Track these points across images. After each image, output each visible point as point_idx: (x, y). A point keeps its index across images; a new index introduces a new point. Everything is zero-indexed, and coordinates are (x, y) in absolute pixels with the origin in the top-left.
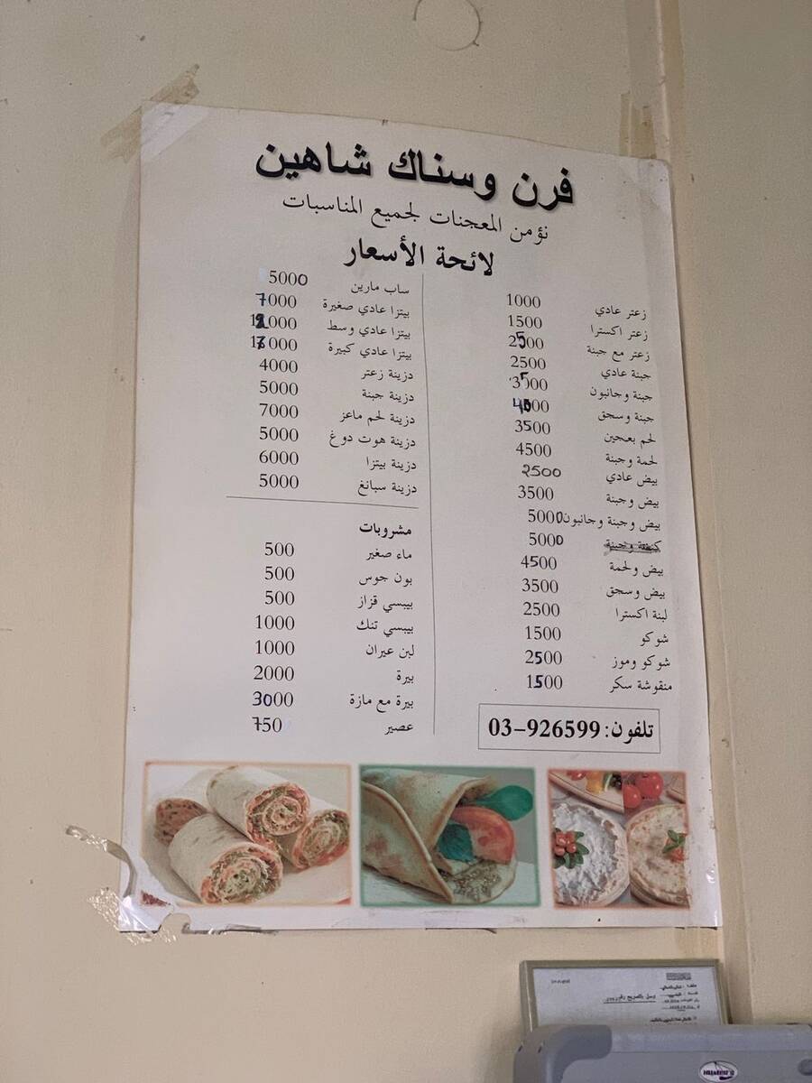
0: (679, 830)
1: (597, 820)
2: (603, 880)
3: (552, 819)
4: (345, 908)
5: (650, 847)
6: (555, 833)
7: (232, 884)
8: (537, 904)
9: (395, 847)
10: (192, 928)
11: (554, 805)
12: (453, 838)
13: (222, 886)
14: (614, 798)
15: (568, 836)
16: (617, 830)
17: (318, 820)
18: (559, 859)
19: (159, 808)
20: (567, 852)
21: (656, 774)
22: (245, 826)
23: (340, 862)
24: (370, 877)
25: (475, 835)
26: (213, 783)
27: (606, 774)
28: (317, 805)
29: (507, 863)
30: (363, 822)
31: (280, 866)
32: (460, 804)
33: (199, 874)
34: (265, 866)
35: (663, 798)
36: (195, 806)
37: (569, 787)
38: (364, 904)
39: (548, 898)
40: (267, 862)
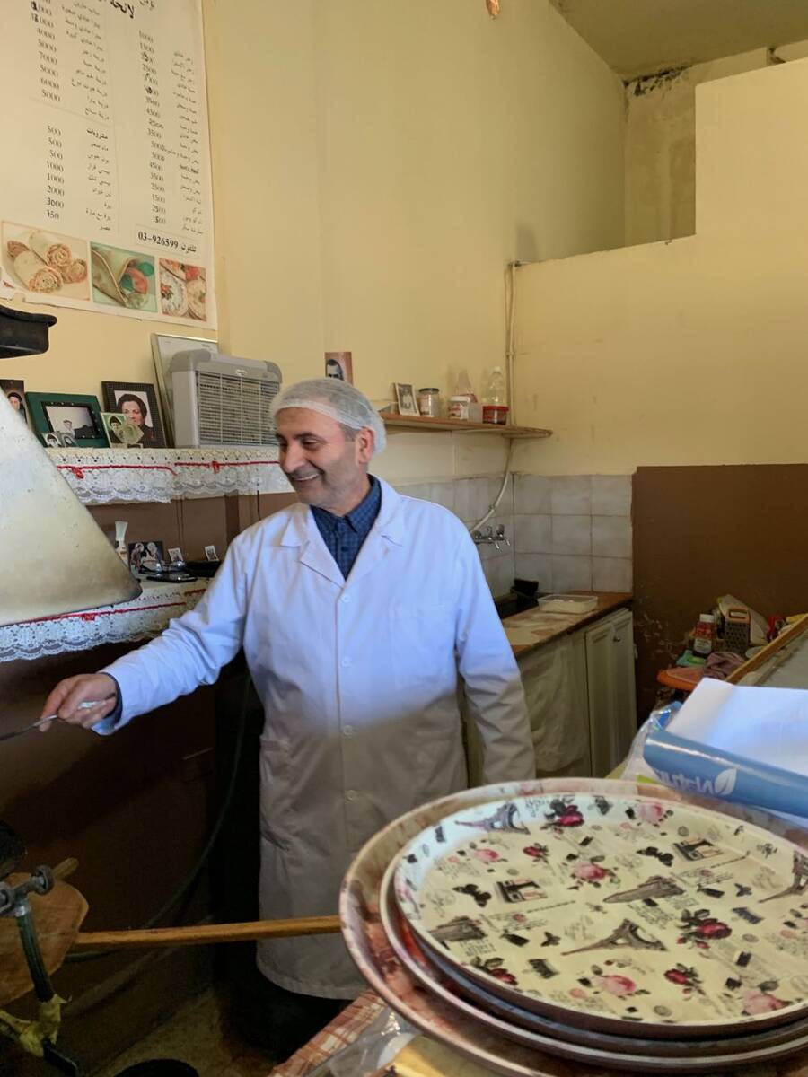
0: (204, 291)
1: (176, 282)
2: (179, 306)
3: (161, 278)
4: (88, 302)
5: (194, 296)
6: (162, 285)
7: (42, 284)
8: (156, 311)
9: (105, 280)
10: (27, 300)
11: (161, 273)
12: (126, 280)
13: (38, 284)
14: (182, 274)
15: (166, 286)
16: (183, 287)
17: (75, 263)
18: (163, 295)
19: (9, 244)
20: (166, 294)
21: (196, 267)
22: (47, 260)
23: (85, 282)
24: (96, 290)
25: (134, 281)
26: (31, 237)
27: (179, 264)
28: (75, 256)
29: (145, 294)
30: (92, 267)
31: (62, 279)
32: (128, 266)
33: (28, 277)
34: (56, 278)
35: (198, 277)
36: (24, 246)
37: (167, 267)
38: (95, 302)
39: (160, 310)
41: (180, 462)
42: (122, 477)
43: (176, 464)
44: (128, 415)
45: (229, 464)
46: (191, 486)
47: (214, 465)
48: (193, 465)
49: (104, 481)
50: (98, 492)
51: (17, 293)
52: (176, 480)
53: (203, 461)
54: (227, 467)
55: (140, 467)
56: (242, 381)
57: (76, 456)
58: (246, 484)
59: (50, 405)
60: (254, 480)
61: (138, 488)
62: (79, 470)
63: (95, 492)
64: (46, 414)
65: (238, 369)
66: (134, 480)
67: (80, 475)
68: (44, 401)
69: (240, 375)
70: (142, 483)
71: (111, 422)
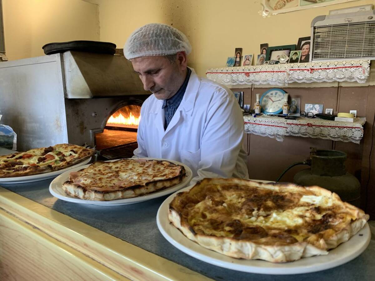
4: (297, 7)
10: (273, 14)
13: (277, 7)
31: (286, 2)
33: (273, 6)
34: (284, 2)
38: (301, 6)
40: (284, 1)
41: (293, 69)
42: (264, 75)
43: (290, 70)
44: (303, 51)
45: (321, 69)
46: (297, 79)
47: (312, 70)
48: (299, 70)
49: (257, 77)
50: (255, 81)
51: (269, 13)
52: (290, 77)
53: (305, 68)
54: (320, 71)
55: (272, 72)
56: (350, 25)
57: (248, 69)
58: (332, 79)
59: (274, 51)
60: (338, 77)
61: (270, 80)
62: (248, 73)
63: (254, 81)
64: (270, 54)
65: (346, 19)
66: (269, 77)
67: (248, 75)
68: (272, 49)
69: (347, 22)
70: (272, 78)
71: (294, 54)
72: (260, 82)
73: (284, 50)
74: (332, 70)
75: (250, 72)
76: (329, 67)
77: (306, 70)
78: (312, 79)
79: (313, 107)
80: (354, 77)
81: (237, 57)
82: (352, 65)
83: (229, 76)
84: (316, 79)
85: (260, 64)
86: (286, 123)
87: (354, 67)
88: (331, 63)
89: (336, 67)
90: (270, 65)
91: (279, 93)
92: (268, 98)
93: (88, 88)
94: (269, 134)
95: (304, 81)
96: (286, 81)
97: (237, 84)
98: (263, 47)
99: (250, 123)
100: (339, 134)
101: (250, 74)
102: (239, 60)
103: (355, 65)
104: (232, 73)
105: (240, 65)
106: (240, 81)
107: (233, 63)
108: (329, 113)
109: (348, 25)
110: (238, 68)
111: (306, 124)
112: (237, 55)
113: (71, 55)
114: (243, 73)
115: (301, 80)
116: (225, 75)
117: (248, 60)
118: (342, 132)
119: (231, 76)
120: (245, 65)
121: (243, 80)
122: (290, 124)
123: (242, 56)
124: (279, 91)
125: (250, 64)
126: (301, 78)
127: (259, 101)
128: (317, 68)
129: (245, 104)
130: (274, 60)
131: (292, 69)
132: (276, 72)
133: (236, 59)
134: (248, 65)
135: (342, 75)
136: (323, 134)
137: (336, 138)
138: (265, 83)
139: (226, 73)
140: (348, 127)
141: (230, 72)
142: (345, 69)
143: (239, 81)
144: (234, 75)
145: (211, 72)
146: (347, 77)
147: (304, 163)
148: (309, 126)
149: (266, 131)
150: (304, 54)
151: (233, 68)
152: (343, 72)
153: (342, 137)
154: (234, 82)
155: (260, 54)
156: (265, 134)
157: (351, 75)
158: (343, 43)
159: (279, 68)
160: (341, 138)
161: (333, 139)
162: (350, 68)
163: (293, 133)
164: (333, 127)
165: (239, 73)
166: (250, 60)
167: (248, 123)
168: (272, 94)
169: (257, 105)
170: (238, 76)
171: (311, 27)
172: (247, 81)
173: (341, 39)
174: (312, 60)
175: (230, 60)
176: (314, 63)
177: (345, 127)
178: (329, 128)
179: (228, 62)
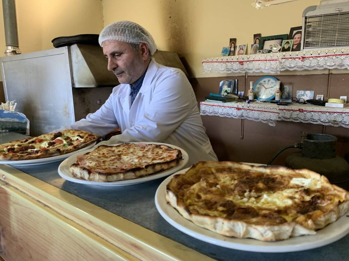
43: (282, 58)
44: (295, 40)
45: (312, 57)
46: (289, 67)
47: (303, 58)
48: (291, 58)
49: (251, 66)
50: (249, 69)
51: (262, 4)
52: (282, 65)
53: (297, 57)
54: (311, 59)
55: (265, 60)
56: (340, 15)
57: (242, 58)
58: (323, 66)
59: (267, 41)
60: (328, 64)
61: (263, 68)
62: (242, 62)
63: (247, 69)
64: (263, 44)
65: (336, 9)
66: (262, 65)
67: (242, 64)
68: (265, 39)
69: (338, 12)
70: (265, 66)
71: (286, 43)
72: (254, 70)
73: (276, 39)
74: (322, 58)
75: (244, 61)
76: (320, 55)
77: (297, 58)
78: (304, 67)
79: (304, 93)
80: (344, 65)
81: (231, 46)
82: (343, 53)
83: (224, 65)
84: (308, 67)
85: (253, 52)
86: (278, 109)
87: (344, 55)
88: (321, 51)
89: (326, 55)
90: (263, 54)
91: (272, 80)
92: (261, 85)
93: (93, 78)
94: (262, 120)
95: (295, 69)
96: (278, 69)
97: (231, 72)
98: (256, 37)
99: (244, 109)
100: (329, 119)
101: (244, 63)
102: (233, 50)
103: (346, 53)
104: (227, 62)
105: (234, 55)
106: (235, 69)
107: (228, 53)
108: (320, 99)
109: (338, 15)
110: (232, 57)
111: (298, 109)
112: (231, 45)
113: (77, 47)
114: (236, 62)
115: (292, 68)
116: (220, 64)
117: (242, 49)
118: (332, 117)
119: (226, 65)
120: (239, 54)
121: (237, 69)
122: (283, 110)
123: (236, 45)
124: (272, 78)
125: (244, 53)
126: (293, 66)
127: (253, 88)
128: (309, 56)
129: (239, 91)
130: (267, 49)
131: (284, 57)
132: (269, 60)
133: (230, 49)
134: (242, 54)
135: (332, 63)
136: (313, 119)
137: (326, 123)
138: (258, 71)
139: (221, 62)
140: (338, 112)
141: (225, 61)
142: (336, 57)
143: (233, 69)
144: (229, 64)
145: (207, 61)
146: (337, 64)
147: (296, 146)
148: (300, 112)
149: (259, 117)
150: (296, 43)
151: (227, 57)
152: (334, 60)
153: (333, 122)
154: (228, 71)
155: (253, 44)
156: (258, 119)
157: (342, 62)
158: (333, 32)
159: (271, 57)
160: (331, 123)
161: (324, 124)
162: (340, 56)
163: (284, 118)
164: (324, 112)
165: (233, 62)
166: (243, 49)
167: (242, 109)
168: (265, 81)
169: (250, 92)
170: (232, 65)
171: (303, 17)
172: (241, 69)
173: (332, 28)
174: (303, 48)
175: (225, 50)
176: (305, 52)
177: (335, 113)
178: (320, 113)
179: (223, 52)
